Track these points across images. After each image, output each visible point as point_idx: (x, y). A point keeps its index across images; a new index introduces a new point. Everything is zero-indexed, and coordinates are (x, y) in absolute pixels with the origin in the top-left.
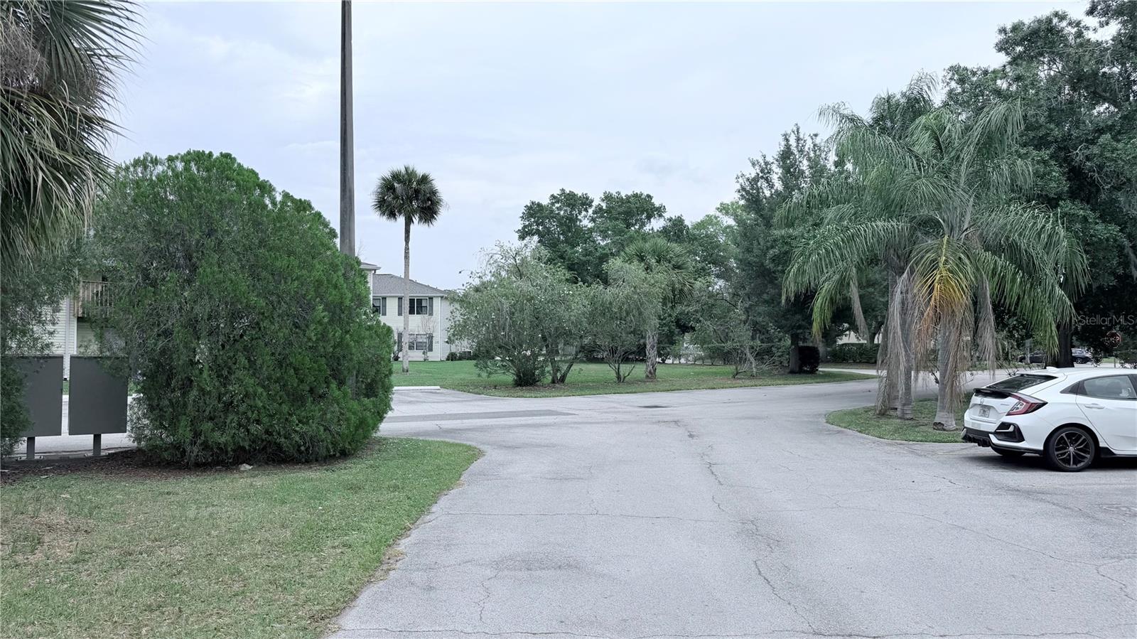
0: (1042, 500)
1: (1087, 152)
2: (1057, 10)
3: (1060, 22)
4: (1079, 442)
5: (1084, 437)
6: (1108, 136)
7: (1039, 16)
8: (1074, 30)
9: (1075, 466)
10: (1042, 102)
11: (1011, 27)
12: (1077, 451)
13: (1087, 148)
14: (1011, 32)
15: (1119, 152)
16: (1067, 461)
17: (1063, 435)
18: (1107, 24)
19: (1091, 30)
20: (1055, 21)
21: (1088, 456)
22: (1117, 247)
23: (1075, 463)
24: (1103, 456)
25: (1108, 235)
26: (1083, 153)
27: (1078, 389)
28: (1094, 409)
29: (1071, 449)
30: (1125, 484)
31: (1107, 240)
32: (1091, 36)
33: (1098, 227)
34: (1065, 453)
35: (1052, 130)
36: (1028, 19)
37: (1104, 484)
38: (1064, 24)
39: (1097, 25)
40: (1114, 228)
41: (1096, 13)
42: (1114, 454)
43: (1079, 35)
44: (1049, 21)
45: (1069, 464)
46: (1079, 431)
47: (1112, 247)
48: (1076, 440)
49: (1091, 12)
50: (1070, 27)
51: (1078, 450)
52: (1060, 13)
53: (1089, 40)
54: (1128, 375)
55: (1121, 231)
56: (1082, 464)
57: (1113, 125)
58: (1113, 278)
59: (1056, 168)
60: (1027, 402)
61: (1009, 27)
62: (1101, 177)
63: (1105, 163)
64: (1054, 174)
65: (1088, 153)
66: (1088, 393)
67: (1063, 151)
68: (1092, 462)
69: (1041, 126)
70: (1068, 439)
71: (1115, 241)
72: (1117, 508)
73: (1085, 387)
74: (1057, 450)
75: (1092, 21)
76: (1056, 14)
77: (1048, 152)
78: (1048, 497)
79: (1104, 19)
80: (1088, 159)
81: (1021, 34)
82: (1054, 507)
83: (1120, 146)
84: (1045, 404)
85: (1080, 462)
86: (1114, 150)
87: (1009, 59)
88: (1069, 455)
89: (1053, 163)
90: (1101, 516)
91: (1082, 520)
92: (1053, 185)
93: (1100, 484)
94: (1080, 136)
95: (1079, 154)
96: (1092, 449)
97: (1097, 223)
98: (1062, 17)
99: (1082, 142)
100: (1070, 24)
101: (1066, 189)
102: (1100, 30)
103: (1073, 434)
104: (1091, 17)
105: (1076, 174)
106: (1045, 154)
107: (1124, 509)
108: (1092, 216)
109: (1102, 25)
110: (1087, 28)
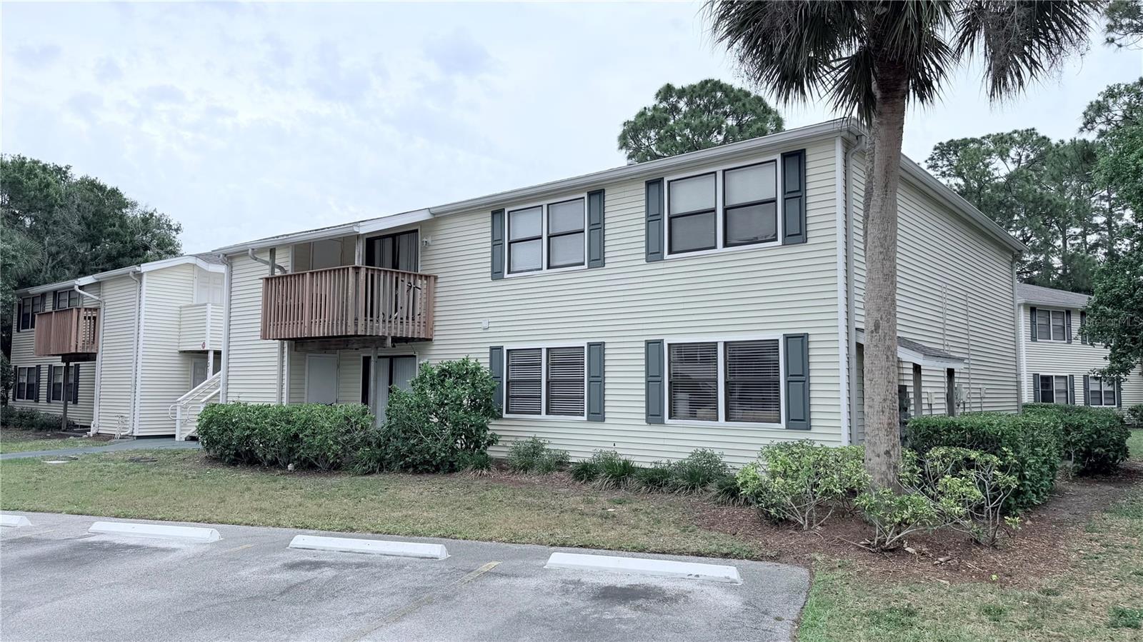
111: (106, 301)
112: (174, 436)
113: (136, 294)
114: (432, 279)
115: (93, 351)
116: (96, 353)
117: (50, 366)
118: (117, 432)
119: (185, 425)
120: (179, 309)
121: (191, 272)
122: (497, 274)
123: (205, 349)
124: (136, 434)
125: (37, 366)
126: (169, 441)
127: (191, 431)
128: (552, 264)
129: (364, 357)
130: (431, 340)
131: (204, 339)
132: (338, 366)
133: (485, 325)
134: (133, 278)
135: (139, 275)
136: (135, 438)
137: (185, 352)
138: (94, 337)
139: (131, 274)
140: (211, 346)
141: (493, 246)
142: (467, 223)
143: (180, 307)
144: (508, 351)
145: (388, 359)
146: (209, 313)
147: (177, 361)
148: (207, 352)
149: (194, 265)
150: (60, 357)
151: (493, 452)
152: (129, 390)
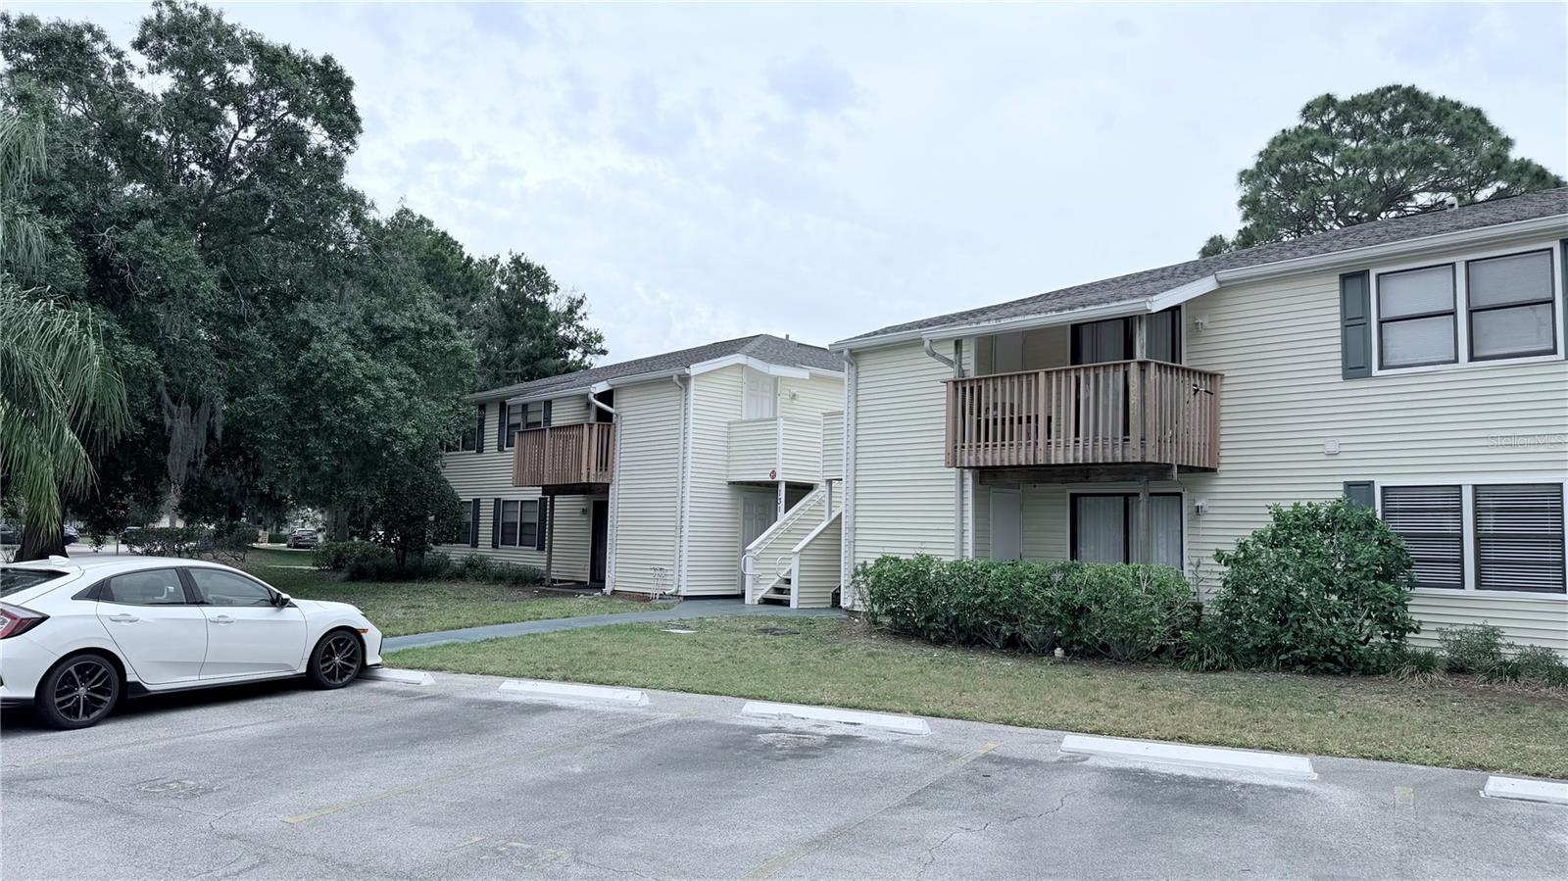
0: (36, 794)
1: (118, 239)
2: (92, 23)
3: (93, 41)
4: (96, 678)
5: (103, 669)
6: (150, 223)
7: (64, 20)
8: (114, 62)
9: (86, 719)
10: (59, 146)
11: (17, 18)
12: (89, 693)
13: (118, 232)
14: (17, 25)
15: (163, 249)
16: (74, 712)
17: (72, 668)
18: (159, 72)
19: (137, 71)
20: (87, 37)
21: (108, 699)
22: (149, 382)
23: (86, 713)
24: (130, 697)
25: (139, 362)
26: (112, 239)
27: (100, 592)
28: (123, 623)
29: (82, 691)
30: (165, 738)
31: (138, 369)
32: (133, 78)
33: (125, 348)
34: (72, 698)
35: (70, 193)
36: (46, 18)
37: (136, 744)
38: (99, 46)
39: (146, 68)
40: (148, 353)
41: (145, 49)
42: (148, 691)
43: (119, 72)
44: (78, 33)
45: (77, 717)
46: (94, 660)
47: (143, 379)
48: (91, 676)
49: (139, 45)
50: (107, 56)
51: (93, 690)
52: (96, 29)
53: (131, 84)
54: (175, 568)
55: (157, 359)
56: (98, 713)
57: (156, 211)
58: (139, 425)
59: (72, 249)
60: (14, 618)
61: (14, 17)
62: (135, 279)
63: (142, 260)
64: (69, 257)
65: (120, 240)
66: (115, 598)
67: (84, 229)
68: (113, 709)
69: (53, 181)
70: (78, 675)
71: (148, 371)
72: (163, 786)
73: (112, 588)
74: (59, 695)
75: (139, 60)
76: (90, 28)
77: (61, 222)
78: (46, 786)
79: (154, 63)
80: (119, 247)
81: (31, 37)
82: (60, 804)
83: (165, 240)
84: (45, 618)
85: (94, 709)
86: (157, 245)
87: (9, 67)
88: (78, 701)
89: (69, 240)
90: (141, 807)
91: (111, 822)
92: (66, 273)
93: (129, 745)
94: (109, 214)
95: (107, 238)
96: (115, 689)
97: (124, 343)
98: (99, 36)
99: (111, 223)
100: (108, 50)
101: (83, 284)
102: (149, 76)
103: (87, 666)
104: (138, 52)
105: (99, 266)
106: (58, 225)
107: (174, 786)
108: (119, 331)
109: (151, 70)
110: (131, 67)
111: (623, 414)
112: (741, 597)
113: (680, 405)
114: (1219, 377)
115: (606, 481)
116: (608, 484)
117: (497, 501)
118: (651, 589)
119: (757, 583)
120: (726, 425)
121: (740, 375)
122: (1355, 368)
123: (776, 479)
124: (684, 592)
125: (474, 500)
126: (733, 604)
127: (766, 590)
128: (1476, 354)
129: (1072, 495)
130: (1214, 470)
131: (774, 466)
132: (1021, 508)
133: (1332, 448)
134: (678, 383)
135: (685, 380)
136: (681, 598)
137: (734, 483)
138: (604, 462)
139: (675, 378)
140: (785, 476)
141: (1345, 327)
142: (1287, 294)
143: (729, 423)
144: (1384, 489)
145: (1122, 498)
146: (781, 431)
147: (724, 495)
148: (775, 485)
149: (742, 366)
150: (541, 488)
151: (1416, 643)
152: (673, 534)
